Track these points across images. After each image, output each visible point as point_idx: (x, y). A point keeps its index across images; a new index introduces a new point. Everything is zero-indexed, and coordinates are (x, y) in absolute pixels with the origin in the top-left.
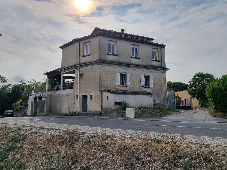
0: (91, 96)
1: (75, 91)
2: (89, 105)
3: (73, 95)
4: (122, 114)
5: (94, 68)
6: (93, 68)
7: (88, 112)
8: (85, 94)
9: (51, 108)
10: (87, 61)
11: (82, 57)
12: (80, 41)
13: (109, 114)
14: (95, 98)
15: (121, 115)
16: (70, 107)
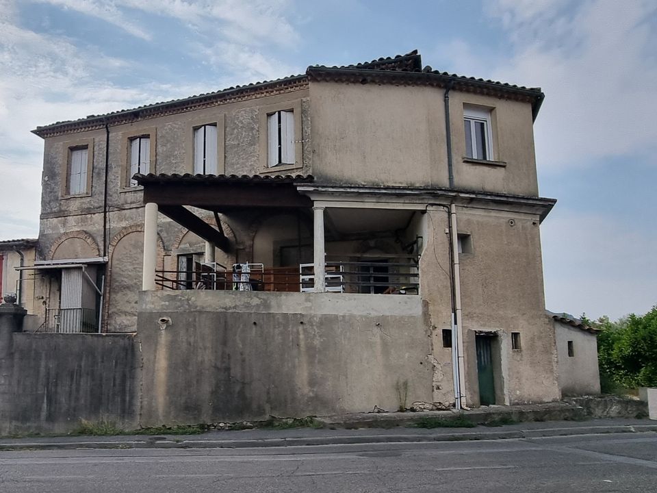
0: (515, 336)
1: (431, 307)
2: (509, 376)
3: (421, 327)
4: (638, 410)
5: (519, 225)
6: (512, 222)
7: (507, 403)
8: (490, 327)
9: (238, 388)
10: (489, 187)
11: (464, 162)
12: (454, 89)
13: (598, 412)
14: (532, 347)
15: (635, 414)
16: (405, 384)
